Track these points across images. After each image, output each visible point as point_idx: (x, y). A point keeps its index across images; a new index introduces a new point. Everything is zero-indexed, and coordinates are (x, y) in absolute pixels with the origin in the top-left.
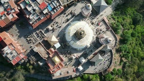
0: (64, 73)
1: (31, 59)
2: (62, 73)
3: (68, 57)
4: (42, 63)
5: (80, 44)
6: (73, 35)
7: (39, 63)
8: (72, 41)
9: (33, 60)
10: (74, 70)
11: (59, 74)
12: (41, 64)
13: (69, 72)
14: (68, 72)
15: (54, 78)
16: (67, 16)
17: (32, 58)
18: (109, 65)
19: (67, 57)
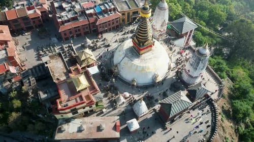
0: (90, 128)
1: (28, 81)
2: (84, 127)
3: (109, 99)
4: (46, 95)
5: (141, 65)
6: (128, 47)
7: (41, 93)
8: (125, 58)
9: (30, 85)
10: (115, 125)
11: (76, 130)
12: (43, 96)
13: (104, 126)
14: (99, 129)
15: (58, 137)
16: (124, 34)
17: (31, 80)
18: (208, 136)
19: (107, 98)
